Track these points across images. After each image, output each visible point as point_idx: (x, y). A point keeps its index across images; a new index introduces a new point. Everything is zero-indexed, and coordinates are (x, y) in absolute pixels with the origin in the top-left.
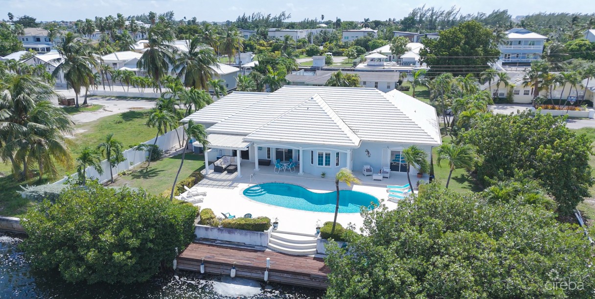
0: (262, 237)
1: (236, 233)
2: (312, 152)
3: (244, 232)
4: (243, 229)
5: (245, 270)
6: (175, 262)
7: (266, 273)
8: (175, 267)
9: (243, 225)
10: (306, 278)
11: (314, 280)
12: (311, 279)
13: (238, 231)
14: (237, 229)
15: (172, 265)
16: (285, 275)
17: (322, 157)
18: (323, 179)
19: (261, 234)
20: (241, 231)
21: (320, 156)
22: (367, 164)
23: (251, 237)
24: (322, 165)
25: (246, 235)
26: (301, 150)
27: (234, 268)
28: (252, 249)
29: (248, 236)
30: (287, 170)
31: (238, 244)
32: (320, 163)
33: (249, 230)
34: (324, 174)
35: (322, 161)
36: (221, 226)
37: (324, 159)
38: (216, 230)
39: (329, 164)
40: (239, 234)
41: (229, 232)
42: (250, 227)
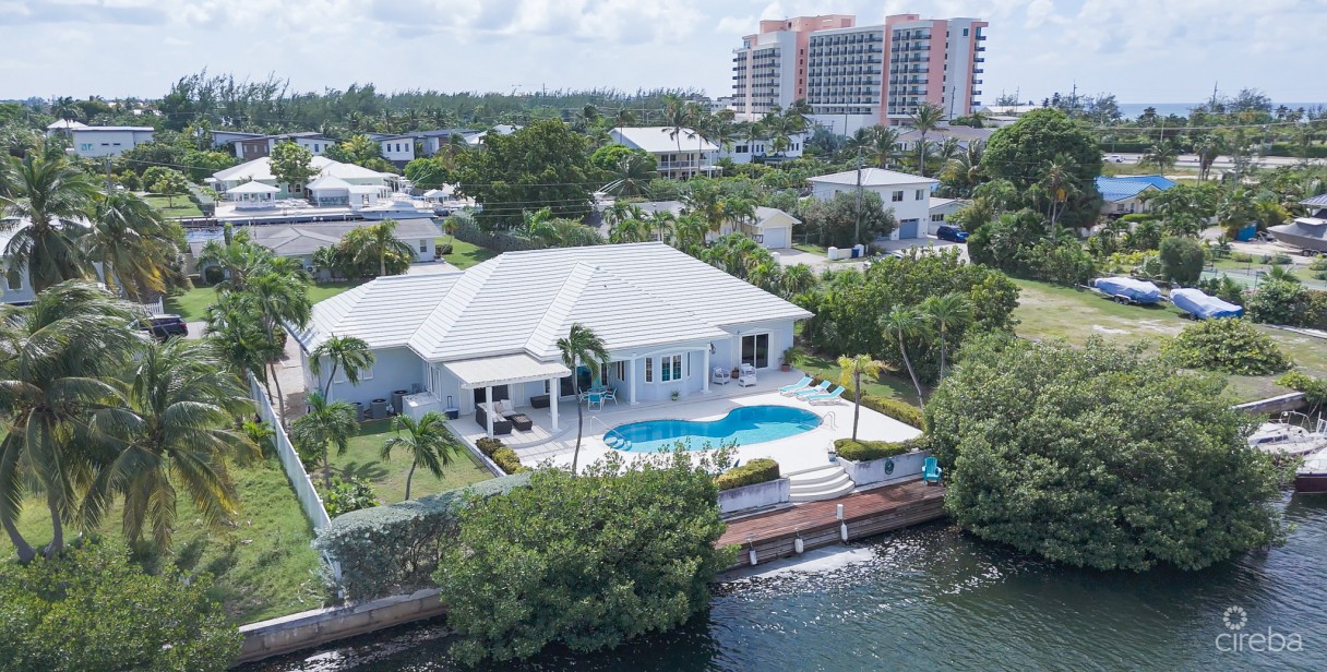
0: (782, 487)
1: (744, 495)
2: (651, 361)
3: (756, 487)
5: (813, 535)
7: (844, 527)
9: (750, 477)
13: (747, 488)
16: (866, 522)
17: (668, 364)
18: (675, 403)
19: (774, 485)
20: (751, 487)
21: (666, 366)
24: (668, 379)
26: (633, 359)
27: (795, 538)
28: (770, 511)
30: (606, 402)
31: (749, 510)
32: (666, 377)
33: (761, 481)
34: (676, 395)
35: (668, 372)
37: (672, 369)
39: (679, 377)
40: (748, 494)
41: (733, 495)
42: (762, 477)
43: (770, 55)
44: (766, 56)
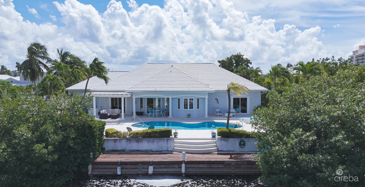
0: (168, 142)
1: (144, 141)
2: (179, 100)
3: (151, 139)
4: (151, 137)
5: (163, 166)
6: (90, 167)
7: (183, 166)
8: (90, 173)
10: (221, 166)
11: (227, 167)
12: (225, 166)
13: (146, 139)
14: (144, 137)
15: (88, 170)
16: (201, 166)
17: (187, 102)
19: (167, 140)
20: (148, 139)
22: (218, 108)
23: (157, 143)
25: (153, 142)
26: (170, 97)
27: (151, 165)
29: (155, 143)
31: (146, 151)
32: (186, 107)
33: (156, 137)
34: (189, 115)
36: (130, 137)
37: (188, 104)
38: (124, 140)
39: (192, 108)
40: (146, 142)
42: (157, 135)
43: (362, 56)
44: (360, 56)
